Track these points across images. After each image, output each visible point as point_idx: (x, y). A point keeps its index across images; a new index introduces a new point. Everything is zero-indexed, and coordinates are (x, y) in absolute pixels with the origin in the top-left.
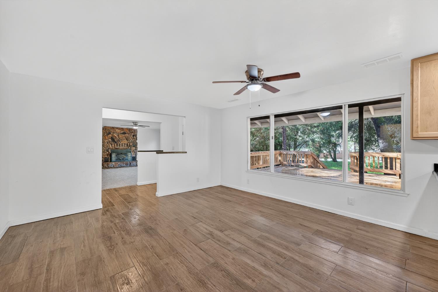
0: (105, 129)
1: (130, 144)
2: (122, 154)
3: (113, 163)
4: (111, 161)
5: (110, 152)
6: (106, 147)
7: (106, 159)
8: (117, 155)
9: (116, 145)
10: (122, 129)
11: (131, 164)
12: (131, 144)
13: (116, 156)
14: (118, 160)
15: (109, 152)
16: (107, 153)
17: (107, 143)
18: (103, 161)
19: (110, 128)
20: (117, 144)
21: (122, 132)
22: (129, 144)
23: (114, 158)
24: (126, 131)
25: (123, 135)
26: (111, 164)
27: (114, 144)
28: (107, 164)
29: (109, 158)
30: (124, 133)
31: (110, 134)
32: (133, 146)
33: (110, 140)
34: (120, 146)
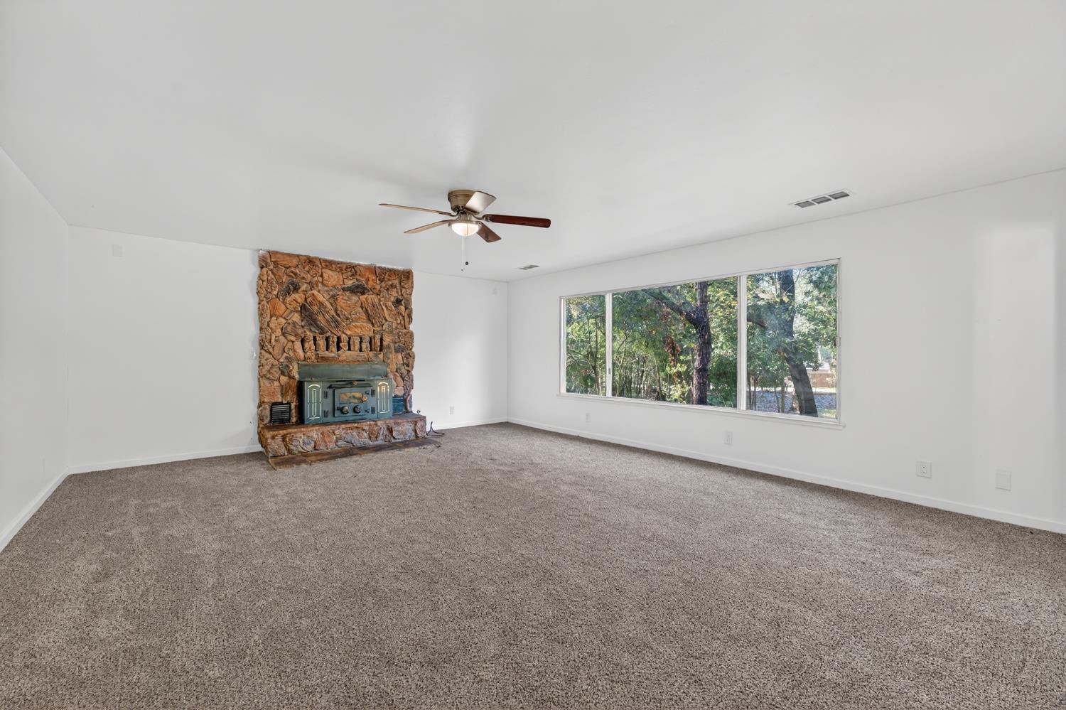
0: (270, 262)
1: (381, 340)
2: (350, 383)
3: (315, 433)
4: (301, 421)
5: (297, 377)
6: (276, 351)
7: (276, 408)
8: (330, 391)
9: (322, 343)
10: (351, 269)
11: (394, 434)
12: (387, 340)
13: (326, 395)
14: (338, 414)
15: (291, 377)
16: (284, 379)
17: (283, 334)
18: (261, 419)
19: (295, 261)
20: (327, 339)
21: (349, 283)
22: (378, 337)
23: (314, 408)
24: (368, 280)
25: (355, 298)
26: (303, 439)
27: (315, 339)
28: (284, 438)
29: (293, 405)
30: (359, 290)
31: (296, 289)
32: (397, 351)
33: (296, 317)
34: (339, 348)
